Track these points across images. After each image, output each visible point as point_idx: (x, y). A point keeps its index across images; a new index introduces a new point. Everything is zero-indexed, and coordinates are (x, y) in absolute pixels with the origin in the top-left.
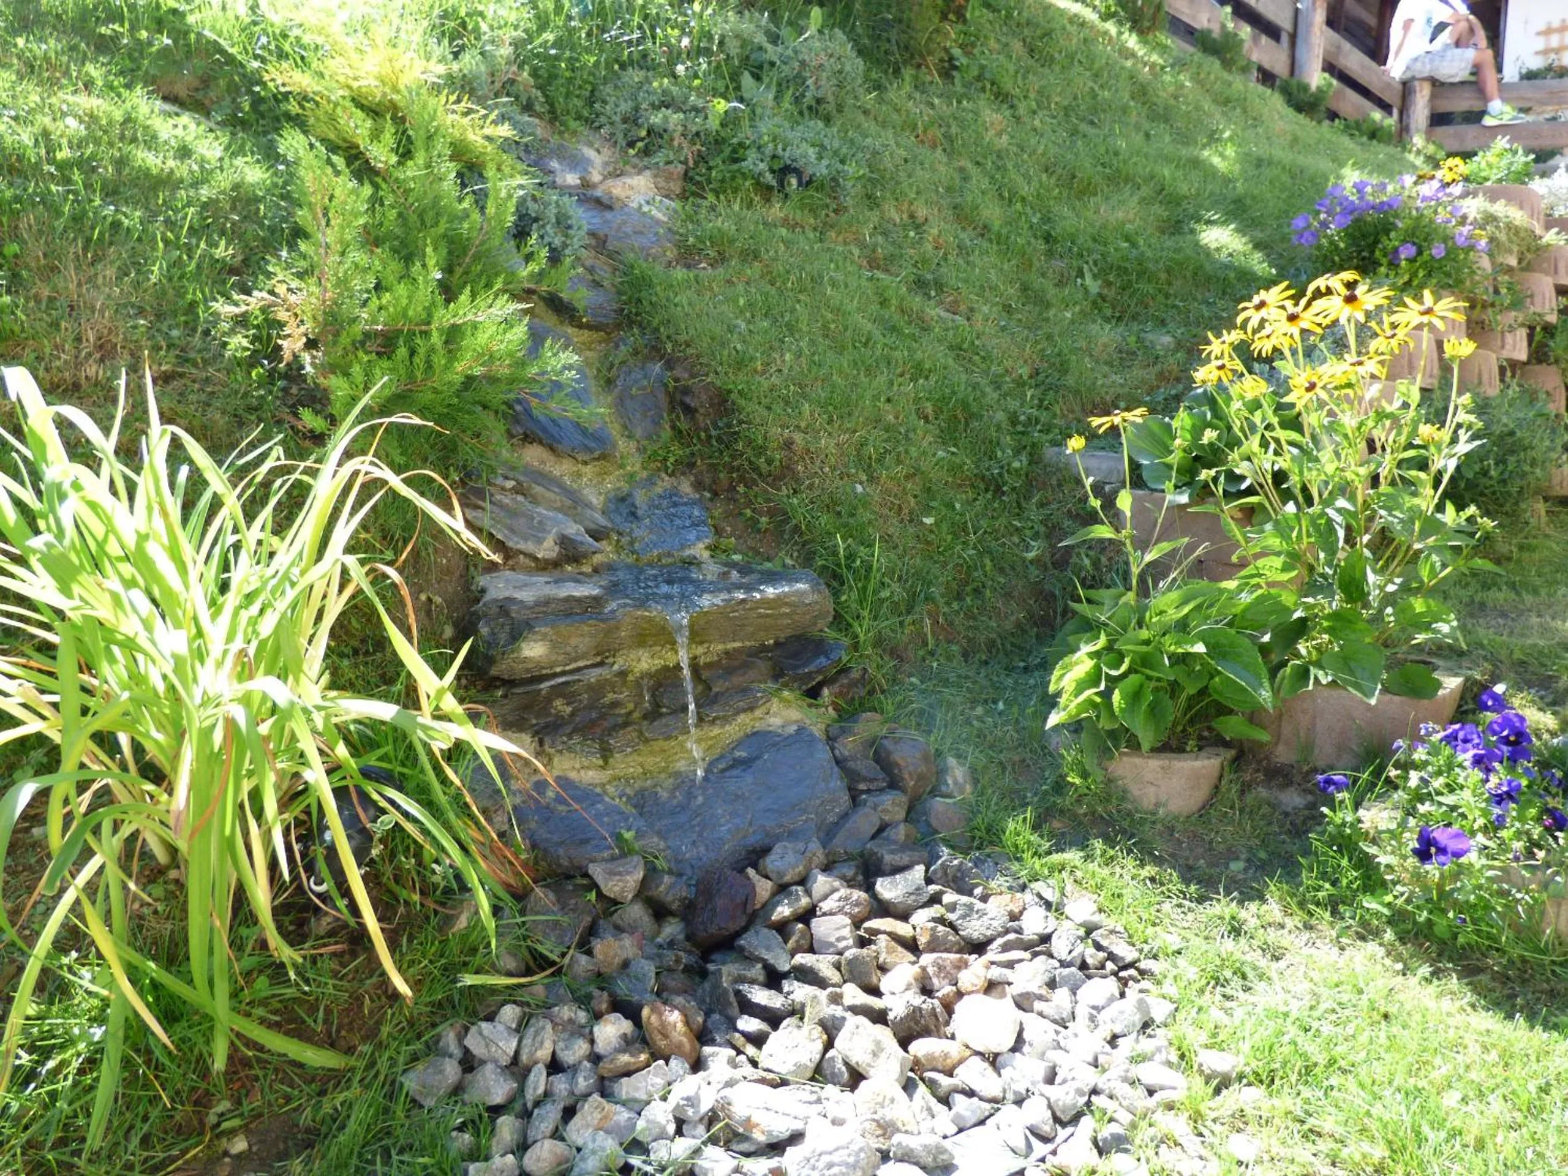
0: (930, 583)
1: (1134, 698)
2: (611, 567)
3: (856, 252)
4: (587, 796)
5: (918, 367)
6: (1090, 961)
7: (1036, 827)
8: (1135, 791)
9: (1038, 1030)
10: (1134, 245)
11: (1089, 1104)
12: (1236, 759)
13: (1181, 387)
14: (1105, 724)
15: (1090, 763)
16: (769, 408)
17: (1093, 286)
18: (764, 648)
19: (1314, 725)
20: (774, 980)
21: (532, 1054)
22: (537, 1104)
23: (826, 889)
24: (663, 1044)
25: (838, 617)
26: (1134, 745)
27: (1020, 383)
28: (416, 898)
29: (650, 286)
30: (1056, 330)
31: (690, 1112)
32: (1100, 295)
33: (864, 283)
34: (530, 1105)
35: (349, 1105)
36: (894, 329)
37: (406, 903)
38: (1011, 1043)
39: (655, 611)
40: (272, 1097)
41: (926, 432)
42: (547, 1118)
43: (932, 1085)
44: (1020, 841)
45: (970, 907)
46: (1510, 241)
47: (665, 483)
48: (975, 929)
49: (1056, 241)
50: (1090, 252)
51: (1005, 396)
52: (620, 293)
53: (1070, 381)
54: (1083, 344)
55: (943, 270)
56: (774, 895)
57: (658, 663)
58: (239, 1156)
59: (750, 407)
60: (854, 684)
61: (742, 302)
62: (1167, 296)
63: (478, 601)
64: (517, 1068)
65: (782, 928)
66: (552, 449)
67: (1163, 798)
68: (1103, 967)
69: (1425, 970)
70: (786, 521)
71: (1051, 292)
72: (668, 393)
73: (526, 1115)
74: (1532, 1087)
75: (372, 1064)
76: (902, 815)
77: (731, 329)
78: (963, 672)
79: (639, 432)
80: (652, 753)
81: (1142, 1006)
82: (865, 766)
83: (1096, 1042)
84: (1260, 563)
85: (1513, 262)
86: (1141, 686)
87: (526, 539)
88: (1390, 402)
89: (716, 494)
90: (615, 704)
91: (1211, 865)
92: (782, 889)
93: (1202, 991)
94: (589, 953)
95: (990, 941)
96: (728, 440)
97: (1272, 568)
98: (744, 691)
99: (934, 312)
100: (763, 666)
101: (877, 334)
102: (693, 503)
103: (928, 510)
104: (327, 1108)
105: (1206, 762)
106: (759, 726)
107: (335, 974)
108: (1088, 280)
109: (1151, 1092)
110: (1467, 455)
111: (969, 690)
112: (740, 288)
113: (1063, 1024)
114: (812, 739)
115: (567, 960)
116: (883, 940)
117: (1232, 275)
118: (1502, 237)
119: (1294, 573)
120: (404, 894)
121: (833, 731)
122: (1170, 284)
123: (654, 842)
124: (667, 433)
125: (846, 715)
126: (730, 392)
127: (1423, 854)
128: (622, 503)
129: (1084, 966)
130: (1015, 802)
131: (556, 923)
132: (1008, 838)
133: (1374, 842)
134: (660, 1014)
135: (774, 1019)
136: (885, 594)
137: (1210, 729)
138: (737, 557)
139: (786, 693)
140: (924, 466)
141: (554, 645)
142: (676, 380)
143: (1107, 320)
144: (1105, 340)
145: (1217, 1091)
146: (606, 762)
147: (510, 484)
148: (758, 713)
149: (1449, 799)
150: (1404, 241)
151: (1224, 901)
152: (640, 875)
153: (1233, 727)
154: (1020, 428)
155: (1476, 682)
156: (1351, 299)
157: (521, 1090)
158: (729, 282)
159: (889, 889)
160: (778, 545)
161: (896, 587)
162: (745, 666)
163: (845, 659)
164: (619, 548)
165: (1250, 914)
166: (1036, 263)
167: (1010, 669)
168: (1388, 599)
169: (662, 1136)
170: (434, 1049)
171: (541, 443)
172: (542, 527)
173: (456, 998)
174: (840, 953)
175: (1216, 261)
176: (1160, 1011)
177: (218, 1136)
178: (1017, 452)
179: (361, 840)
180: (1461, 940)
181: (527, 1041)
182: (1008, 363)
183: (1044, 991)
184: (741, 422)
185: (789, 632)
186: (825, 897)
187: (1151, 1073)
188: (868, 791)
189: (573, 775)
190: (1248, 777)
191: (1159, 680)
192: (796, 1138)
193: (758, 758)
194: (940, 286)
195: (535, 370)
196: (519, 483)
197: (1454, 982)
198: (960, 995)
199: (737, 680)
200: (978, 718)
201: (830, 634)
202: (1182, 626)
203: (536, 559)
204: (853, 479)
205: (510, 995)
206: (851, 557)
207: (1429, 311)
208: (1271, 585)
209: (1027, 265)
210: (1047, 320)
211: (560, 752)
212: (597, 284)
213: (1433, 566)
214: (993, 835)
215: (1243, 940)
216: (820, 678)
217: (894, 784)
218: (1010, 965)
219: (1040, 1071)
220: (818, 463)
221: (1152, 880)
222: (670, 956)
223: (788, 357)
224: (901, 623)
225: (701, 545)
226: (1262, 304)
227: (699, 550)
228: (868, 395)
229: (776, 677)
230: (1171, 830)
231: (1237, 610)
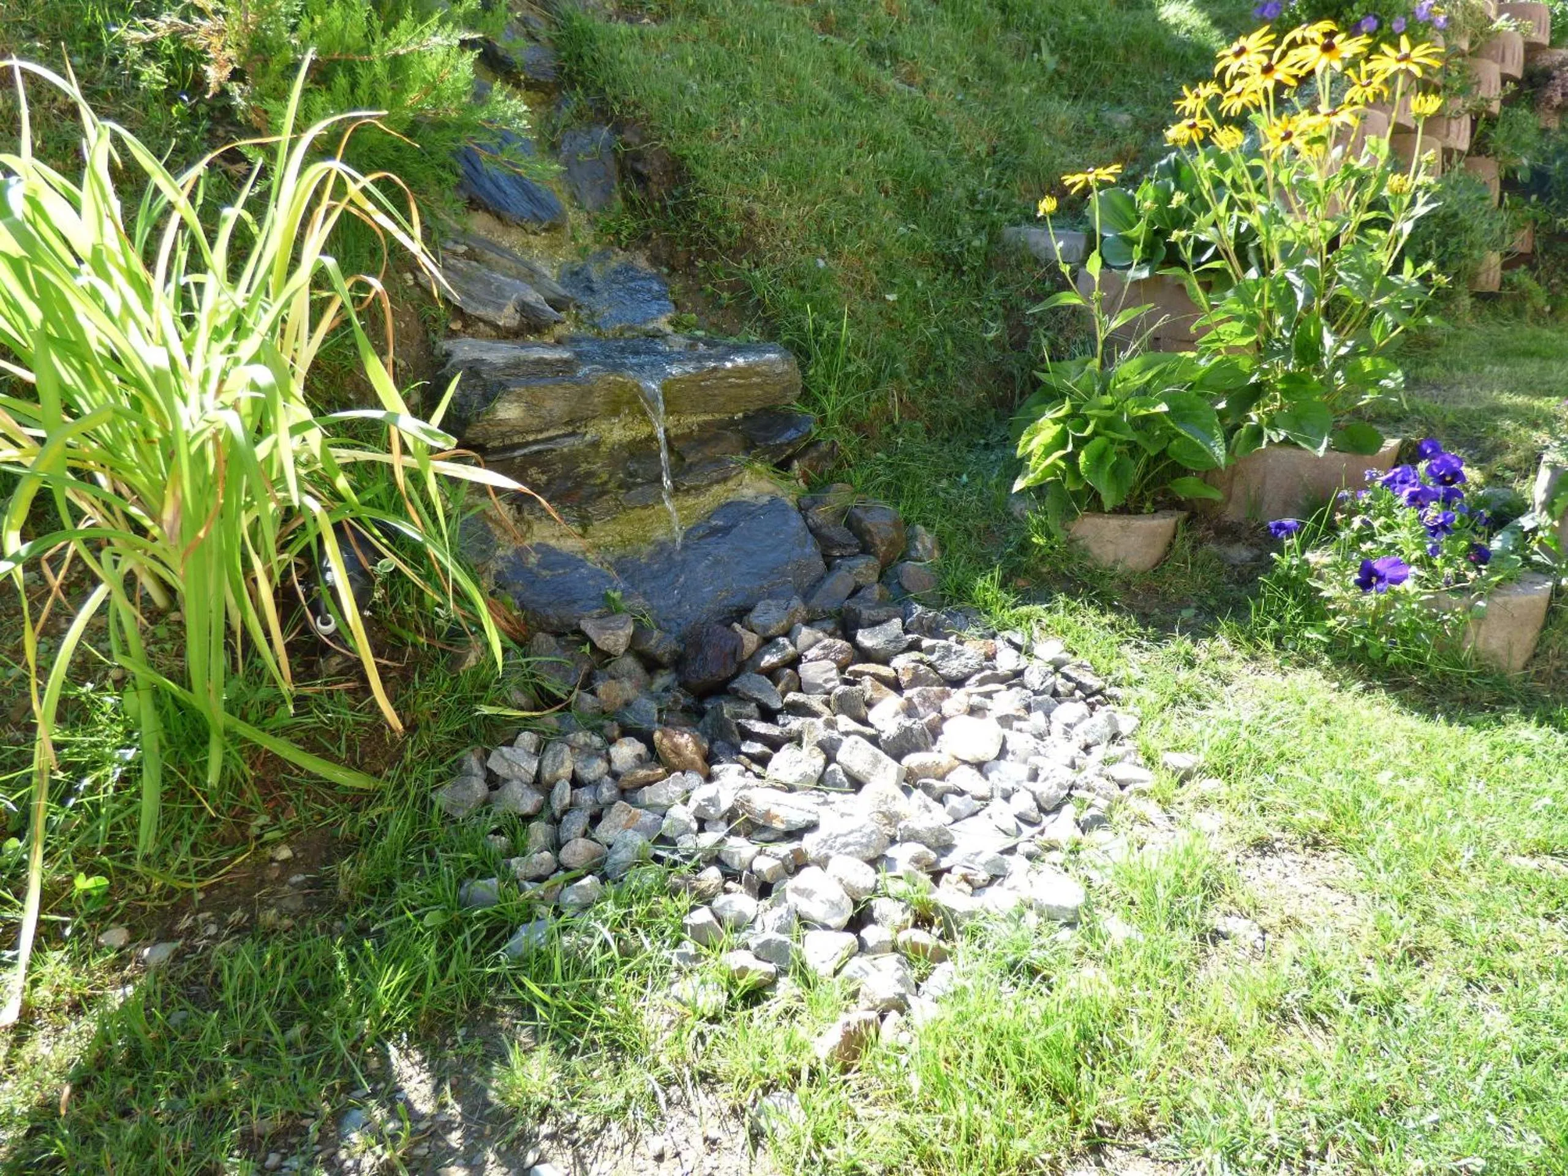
0: (895, 359)
1: (1099, 459)
2: (574, 340)
3: (808, 12)
4: (571, 561)
5: (877, 137)
6: (1060, 689)
7: (1003, 585)
8: (1096, 550)
9: (1018, 741)
10: (1092, 18)
11: (1069, 795)
12: (1187, 520)
13: (1138, 167)
14: (1069, 486)
15: (1053, 524)
16: (727, 177)
17: (1051, 61)
18: (732, 422)
19: (1263, 483)
20: (768, 715)
21: (553, 773)
22: (565, 812)
23: (811, 639)
24: (675, 761)
25: (806, 391)
26: (1095, 505)
27: (978, 161)
28: (422, 640)
29: (592, 40)
30: (1014, 106)
31: (712, 810)
32: (1056, 71)
33: (817, 48)
34: (557, 814)
35: (385, 819)
36: (850, 97)
37: (414, 645)
38: (995, 751)
39: (629, 377)
40: (308, 815)
41: (887, 208)
42: (577, 822)
43: (927, 789)
44: (989, 596)
45: (948, 649)
46: (1465, 21)
47: (619, 259)
48: (953, 667)
49: (1013, 12)
50: (1048, 25)
51: (963, 173)
52: (558, 49)
53: (1028, 159)
54: (1040, 121)
55: (899, 37)
56: (760, 647)
57: (630, 434)
58: (285, 862)
59: (706, 175)
60: (822, 457)
61: (691, 61)
62: (1125, 73)
63: (444, 365)
64: (541, 783)
65: (772, 673)
66: (499, 217)
67: (1121, 555)
68: (1072, 694)
69: (1359, 686)
70: (750, 294)
71: (1009, 66)
72: (618, 161)
73: (556, 821)
74: (1451, 768)
75: (400, 785)
76: (876, 578)
77: (682, 90)
78: (928, 447)
79: (589, 203)
80: (630, 522)
81: (1112, 720)
82: (839, 533)
83: (1073, 749)
84: (1221, 329)
85: (1465, 45)
86: (1105, 449)
87: (485, 305)
88: (1357, 159)
89: (673, 269)
90: (590, 474)
91: (1164, 612)
92: (768, 641)
93: (1163, 709)
94: (593, 692)
95: (967, 677)
96: (685, 209)
97: (1233, 334)
98: (718, 462)
99: (890, 82)
100: (733, 438)
101: (833, 101)
102: (652, 278)
103: (891, 286)
104: (363, 821)
105: (1162, 521)
106: (732, 497)
107: (352, 708)
108: (1045, 55)
109: (1122, 787)
110: (1422, 218)
111: (935, 465)
112: (688, 47)
113: (1040, 736)
114: (785, 509)
115: (573, 697)
116: (867, 681)
117: (1190, 52)
118: (1458, 16)
119: (1252, 338)
120: (410, 637)
121: (806, 502)
122: (1127, 60)
123: (638, 602)
124: (619, 204)
125: (816, 486)
126: (684, 158)
127: (1365, 584)
128: (575, 276)
129: (1055, 693)
130: (983, 565)
131: (560, 664)
132: (978, 594)
133: (1320, 577)
134: (671, 738)
135: (775, 744)
136: (851, 368)
137: (1165, 493)
138: (700, 333)
139: (758, 465)
140: (886, 241)
141: (530, 407)
142: (626, 145)
143: (1065, 97)
144: (1063, 117)
145: (1181, 783)
146: (585, 530)
147: (461, 249)
148: (731, 484)
149: (1387, 538)
150: (1366, 14)
151: (1179, 639)
152: (630, 630)
153: (1188, 487)
154: (978, 207)
155: (1411, 443)
156: (1328, 48)
157: (548, 802)
158: (676, 40)
159: (866, 638)
160: (741, 322)
161: (862, 363)
162: (717, 438)
163: (815, 432)
164: (577, 320)
165: (1202, 651)
166: (992, 34)
167: (971, 446)
168: (1339, 363)
169: (687, 830)
170: (457, 770)
171: (487, 210)
172: (500, 292)
173: (474, 728)
174: (829, 693)
175: (1172, 39)
176: (1125, 728)
177: (264, 845)
178: (976, 232)
179: (362, 582)
180: (1391, 659)
181: (548, 762)
182: (966, 140)
183: (1022, 713)
184: (698, 191)
185: (758, 405)
186: (810, 647)
187: (1120, 771)
188: (842, 557)
189: (552, 542)
190: (1199, 534)
191: (1121, 443)
192: (812, 827)
193: (734, 526)
194: (895, 55)
195: (484, 115)
196: (471, 249)
197: (1381, 695)
198: (944, 719)
199: (709, 451)
200: (944, 490)
201: (797, 406)
202: (1144, 392)
203: (496, 327)
204: (816, 255)
205: (525, 724)
206: (818, 331)
207: (1406, 57)
208: (1231, 350)
209: (982, 35)
210: (1005, 95)
211: (539, 519)
212: (531, 37)
213: (1385, 325)
214: (962, 592)
215: (1197, 670)
216: (790, 451)
217: (866, 549)
218: (988, 695)
219: (1024, 772)
220: (779, 235)
221: (1112, 626)
222: (669, 699)
223: (743, 122)
224: (867, 399)
225: (663, 319)
226: (1242, 51)
227: (662, 323)
228: (828, 164)
229: (747, 450)
230: (1127, 584)
231: (1196, 376)
